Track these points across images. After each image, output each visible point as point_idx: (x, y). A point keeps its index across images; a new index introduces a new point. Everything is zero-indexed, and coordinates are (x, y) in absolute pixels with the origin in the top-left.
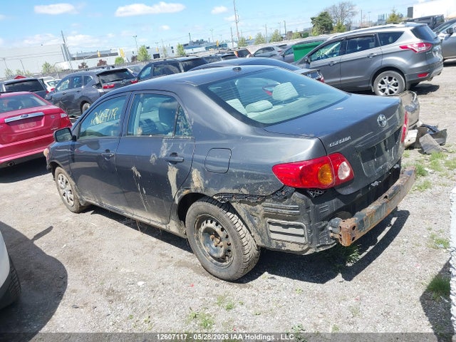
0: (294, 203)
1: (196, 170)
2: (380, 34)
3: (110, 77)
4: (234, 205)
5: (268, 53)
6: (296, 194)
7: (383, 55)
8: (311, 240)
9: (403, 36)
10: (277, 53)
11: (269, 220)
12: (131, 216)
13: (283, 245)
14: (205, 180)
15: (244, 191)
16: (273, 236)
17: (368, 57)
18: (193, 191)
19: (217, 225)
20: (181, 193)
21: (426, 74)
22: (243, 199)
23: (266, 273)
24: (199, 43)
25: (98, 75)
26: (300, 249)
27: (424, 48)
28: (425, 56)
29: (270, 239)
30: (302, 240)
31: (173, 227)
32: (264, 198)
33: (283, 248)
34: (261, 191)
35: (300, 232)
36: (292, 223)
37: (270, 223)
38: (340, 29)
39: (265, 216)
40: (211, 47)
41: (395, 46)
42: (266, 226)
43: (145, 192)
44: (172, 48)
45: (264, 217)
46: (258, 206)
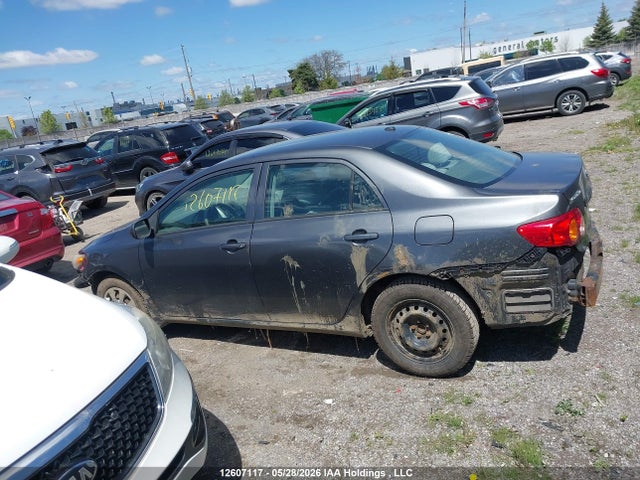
0: (544, 266)
1: (400, 245)
2: (433, 89)
3: (57, 157)
4: (460, 280)
5: (257, 117)
6: (548, 255)
7: (442, 113)
8: (558, 305)
9: (461, 90)
10: (269, 116)
11: (506, 291)
12: (266, 324)
13: (522, 318)
14: (416, 256)
15: (479, 261)
16: (510, 309)
17: (424, 116)
18: (396, 272)
19: (426, 310)
20: (372, 278)
21: (491, 133)
22: (476, 271)
23: (478, 362)
24: (129, 106)
25: (43, 154)
26: (544, 319)
27: (485, 105)
28: (487, 113)
29: (505, 313)
30: (548, 307)
31: (350, 325)
32: (505, 265)
33: (522, 322)
34: (503, 257)
35: (547, 298)
36: (537, 289)
37: (508, 295)
38: (331, 84)
39: (504, 287)
40: (152, 111)
41: (454, 103)
42: (501, 298)
43: (303, 286)
44: (88, 113)
45: (501, 289)
46: (495, 276)
